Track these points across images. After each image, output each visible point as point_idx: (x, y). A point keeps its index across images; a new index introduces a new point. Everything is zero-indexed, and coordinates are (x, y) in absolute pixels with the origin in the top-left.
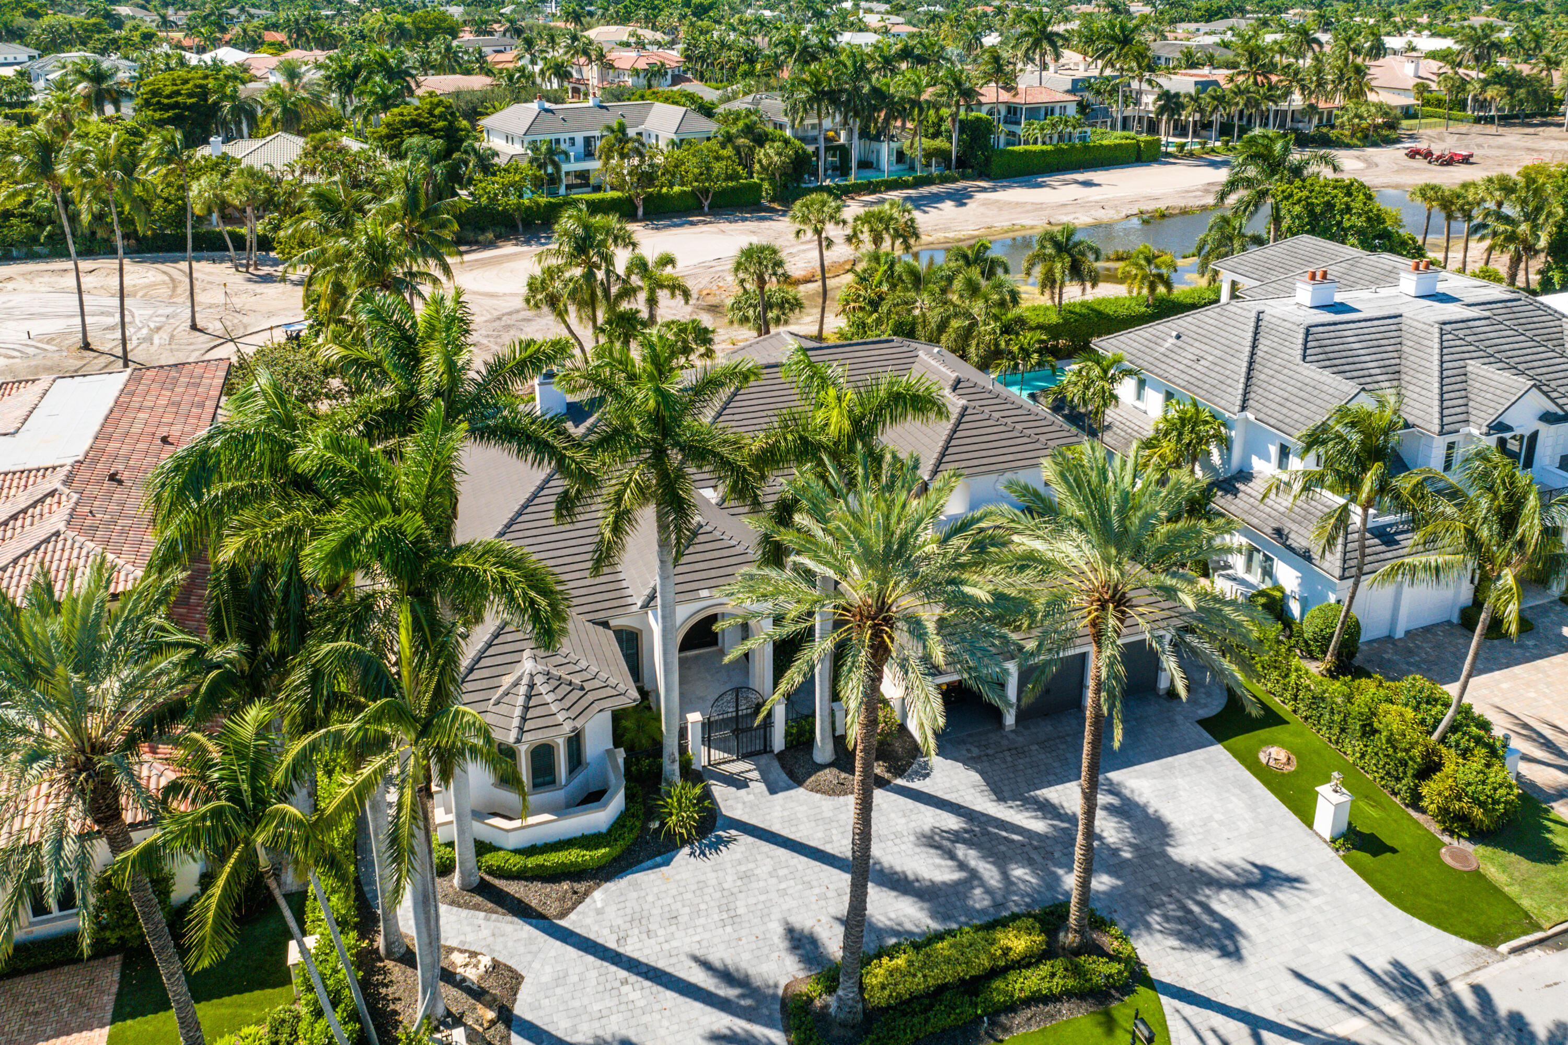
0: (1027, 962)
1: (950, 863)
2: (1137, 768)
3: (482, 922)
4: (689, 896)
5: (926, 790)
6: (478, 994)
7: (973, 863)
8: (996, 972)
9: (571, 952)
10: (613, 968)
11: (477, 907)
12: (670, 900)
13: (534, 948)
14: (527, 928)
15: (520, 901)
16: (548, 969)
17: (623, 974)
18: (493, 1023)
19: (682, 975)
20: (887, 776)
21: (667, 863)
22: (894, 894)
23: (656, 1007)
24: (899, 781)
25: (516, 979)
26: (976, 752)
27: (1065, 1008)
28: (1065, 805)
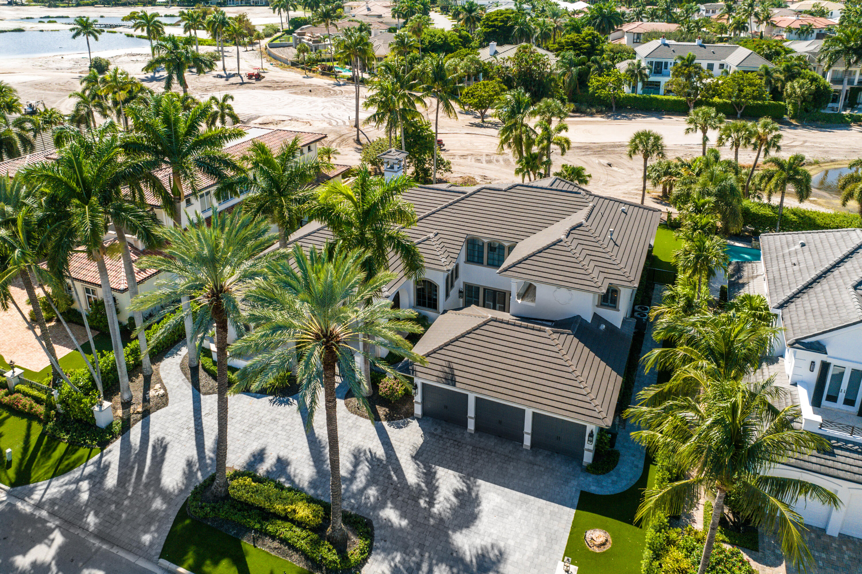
0: (300, 524)
1: (351, 468)
2: (507, 490)
3: (180, 380)
4: (247, 414)
5: (389, 433)
6: (146, 400)
7: (358, 475)
8: (285, 519)
9: (191, 407)
10: (193, 422)
11: (185, 374)
12: (240, 411)
13: (183, 399)
14: (191, 391)
15: (198, 380)
16: (177, 408)
17: (192, 424)
18: (138, 413)
19: (206, 439)
20: (382, 417)
21: (258, 398)
22: (312, 463)
23: (184, 443)
24: (385, 423)
25: (165, 404)
26: (439, 431)
27: (296, 556)
28: (440, 481)
